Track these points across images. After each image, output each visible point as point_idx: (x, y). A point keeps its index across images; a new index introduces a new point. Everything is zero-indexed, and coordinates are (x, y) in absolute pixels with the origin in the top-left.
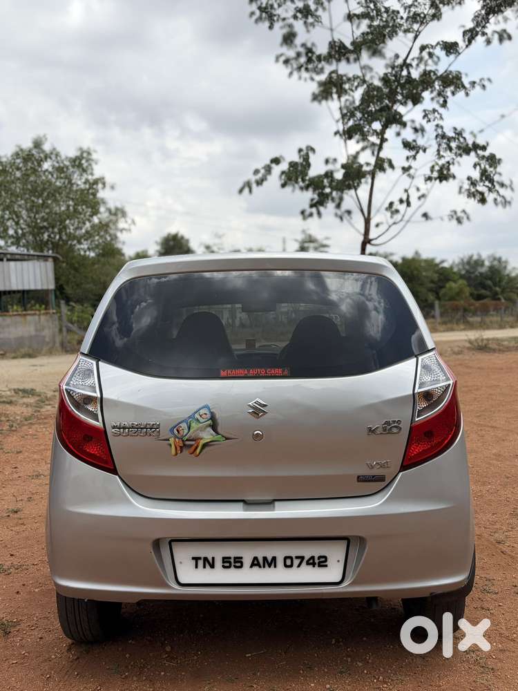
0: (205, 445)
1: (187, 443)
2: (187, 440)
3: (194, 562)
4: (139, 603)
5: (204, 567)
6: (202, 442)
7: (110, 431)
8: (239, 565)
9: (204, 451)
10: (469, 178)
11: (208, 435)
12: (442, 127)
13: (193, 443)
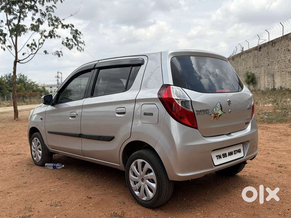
0: (220, 116)
1: (216, 115)
2: (216, 114)
3: (216, 157)
4: (205, 176)
5: (219, 158)
6: (219, 115)
7: (196, 113)
8: (226, 156)
9: (220, 117)
10: (67, 38)
11: (220, 112)
12: (51, 15)
13: (217, 115)
